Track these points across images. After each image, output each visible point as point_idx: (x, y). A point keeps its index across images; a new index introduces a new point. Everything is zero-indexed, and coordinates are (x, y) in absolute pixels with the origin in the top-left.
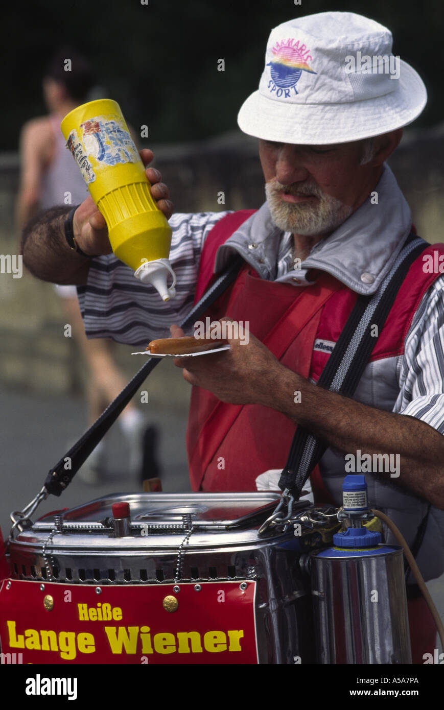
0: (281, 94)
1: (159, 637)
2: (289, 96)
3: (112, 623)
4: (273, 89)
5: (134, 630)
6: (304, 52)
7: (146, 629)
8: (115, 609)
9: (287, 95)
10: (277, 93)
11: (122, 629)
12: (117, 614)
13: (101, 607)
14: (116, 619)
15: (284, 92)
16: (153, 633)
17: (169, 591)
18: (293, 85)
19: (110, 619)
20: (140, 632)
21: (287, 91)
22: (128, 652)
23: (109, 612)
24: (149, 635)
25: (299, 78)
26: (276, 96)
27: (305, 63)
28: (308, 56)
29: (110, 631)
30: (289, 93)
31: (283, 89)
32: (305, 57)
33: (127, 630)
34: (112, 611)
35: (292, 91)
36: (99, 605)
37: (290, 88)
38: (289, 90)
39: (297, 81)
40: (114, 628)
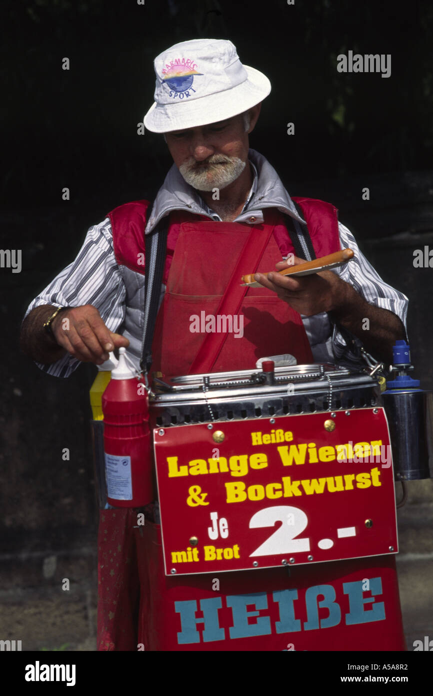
0: (183, 96)
1: (322, 450)
2: (190, 95)
3: (285, 443)
4: (175, 96)
5: (303, 447)
6: (189, 64)
7: (312, 445)
8: (287, 433)
9: (188, 95)
10: (180, 97)
11: (293, 447)
12: (289, 436)
13: (275, 433)
14: (288, 440)
15: (185, 94)
16: (318, 448)
17: (328, 416)
18: (190, 87)
19: (282, 440)
20: (308, 448)
21: (187, 93)
22: (297, 463)
23: (280, 435)
24: (315, 449)
25: (192, 81)
26: (179, 99)
27: (193, 70)
28: (194, 65)
29: (282, 450)
30: (188, 93)
31: (183, 92)
32: (192, 66)
33: (297, 447)
34: (284, 434)
35: (190, 91)
36: (273, 431)
37: (188, 90)
38: (188, 92)
39: (191, 84)
40: (286, 447)
